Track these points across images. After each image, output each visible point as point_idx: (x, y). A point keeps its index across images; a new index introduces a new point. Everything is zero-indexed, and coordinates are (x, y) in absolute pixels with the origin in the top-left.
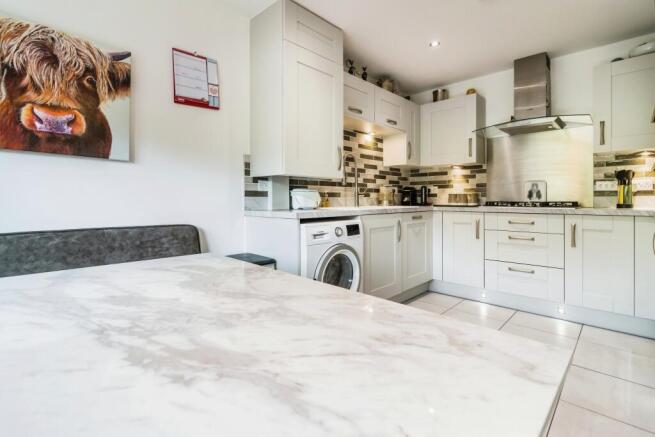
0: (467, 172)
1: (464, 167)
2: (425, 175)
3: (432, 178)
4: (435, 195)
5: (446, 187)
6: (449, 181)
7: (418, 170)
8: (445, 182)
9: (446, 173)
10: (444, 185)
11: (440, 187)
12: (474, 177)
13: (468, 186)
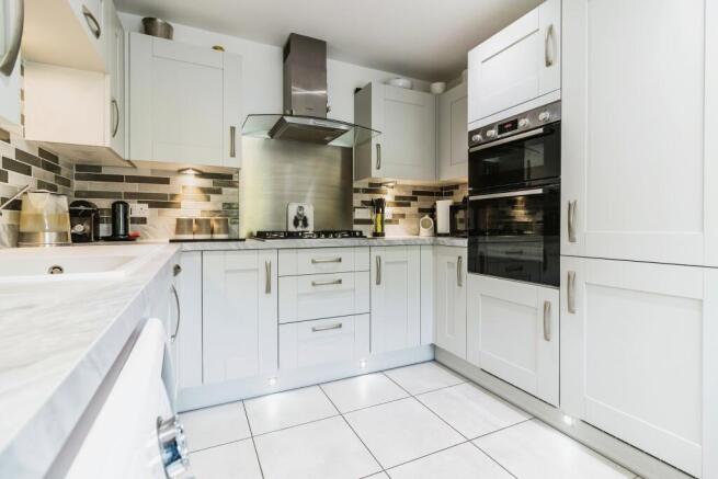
0: (207, 183)
1: (202, 175)
2: (118, 179)
3: (135, 188)
4: (143, 221)
5: (167, 205)
6: (173, 196)
7: (99, 168)
8: (165, 196)
9: (166, 181)
10: (162, 203)
11: (152, 205)
12: (219, 192)
13: (209, 206)
